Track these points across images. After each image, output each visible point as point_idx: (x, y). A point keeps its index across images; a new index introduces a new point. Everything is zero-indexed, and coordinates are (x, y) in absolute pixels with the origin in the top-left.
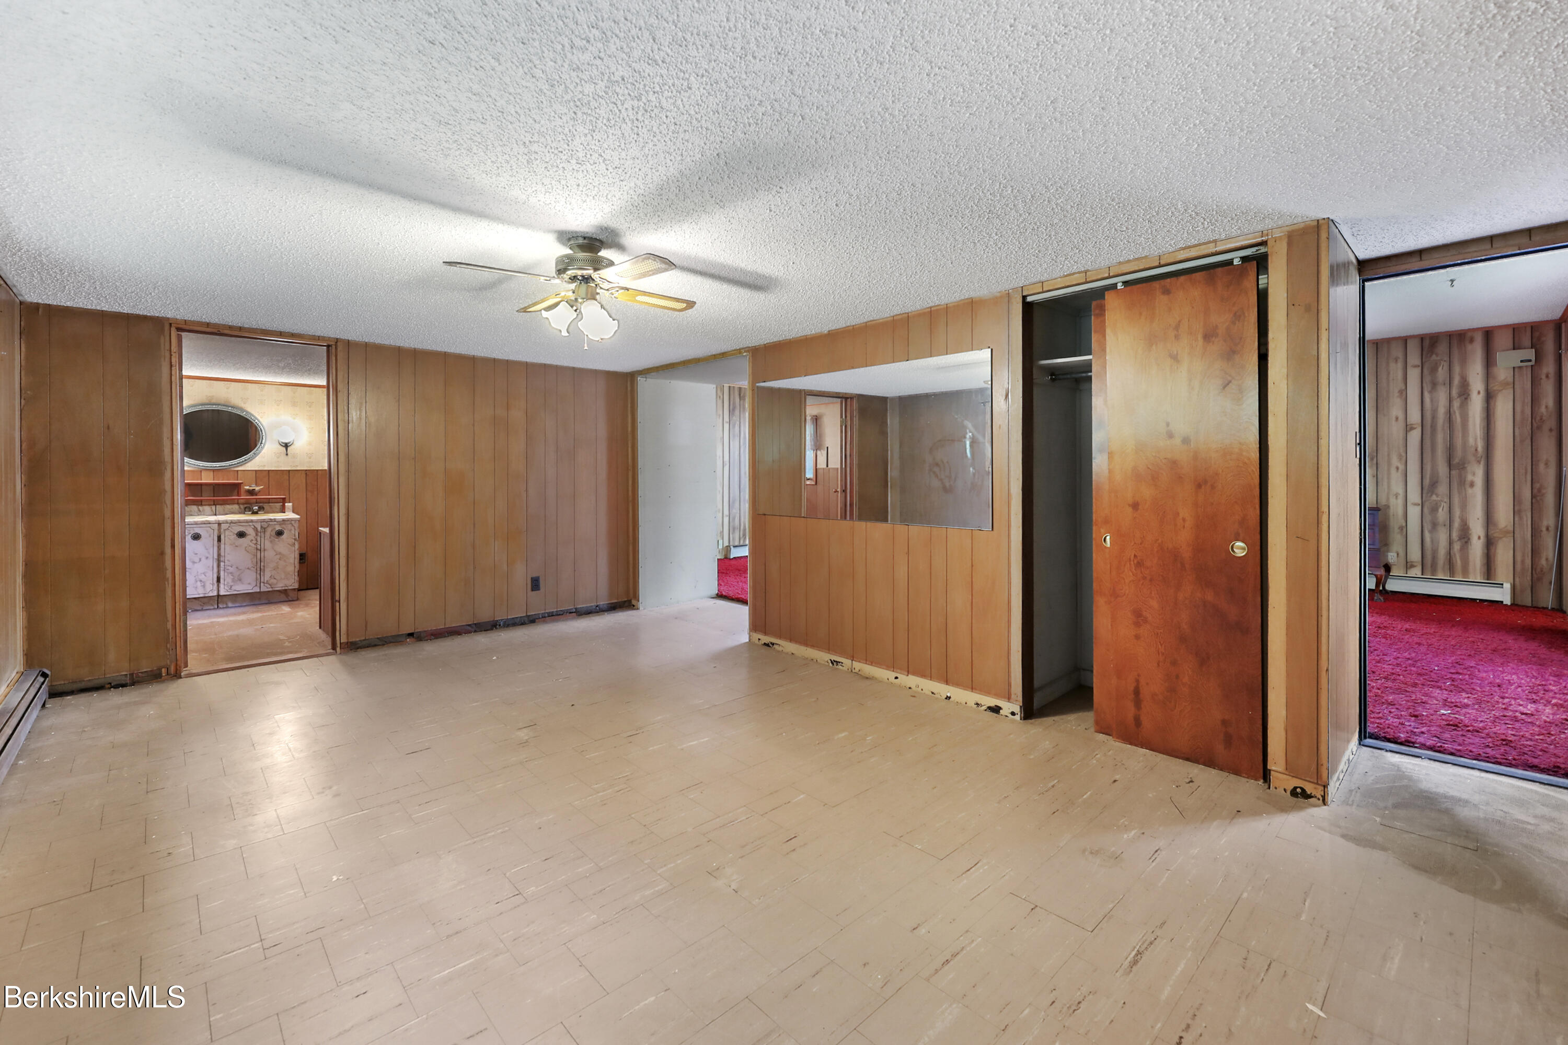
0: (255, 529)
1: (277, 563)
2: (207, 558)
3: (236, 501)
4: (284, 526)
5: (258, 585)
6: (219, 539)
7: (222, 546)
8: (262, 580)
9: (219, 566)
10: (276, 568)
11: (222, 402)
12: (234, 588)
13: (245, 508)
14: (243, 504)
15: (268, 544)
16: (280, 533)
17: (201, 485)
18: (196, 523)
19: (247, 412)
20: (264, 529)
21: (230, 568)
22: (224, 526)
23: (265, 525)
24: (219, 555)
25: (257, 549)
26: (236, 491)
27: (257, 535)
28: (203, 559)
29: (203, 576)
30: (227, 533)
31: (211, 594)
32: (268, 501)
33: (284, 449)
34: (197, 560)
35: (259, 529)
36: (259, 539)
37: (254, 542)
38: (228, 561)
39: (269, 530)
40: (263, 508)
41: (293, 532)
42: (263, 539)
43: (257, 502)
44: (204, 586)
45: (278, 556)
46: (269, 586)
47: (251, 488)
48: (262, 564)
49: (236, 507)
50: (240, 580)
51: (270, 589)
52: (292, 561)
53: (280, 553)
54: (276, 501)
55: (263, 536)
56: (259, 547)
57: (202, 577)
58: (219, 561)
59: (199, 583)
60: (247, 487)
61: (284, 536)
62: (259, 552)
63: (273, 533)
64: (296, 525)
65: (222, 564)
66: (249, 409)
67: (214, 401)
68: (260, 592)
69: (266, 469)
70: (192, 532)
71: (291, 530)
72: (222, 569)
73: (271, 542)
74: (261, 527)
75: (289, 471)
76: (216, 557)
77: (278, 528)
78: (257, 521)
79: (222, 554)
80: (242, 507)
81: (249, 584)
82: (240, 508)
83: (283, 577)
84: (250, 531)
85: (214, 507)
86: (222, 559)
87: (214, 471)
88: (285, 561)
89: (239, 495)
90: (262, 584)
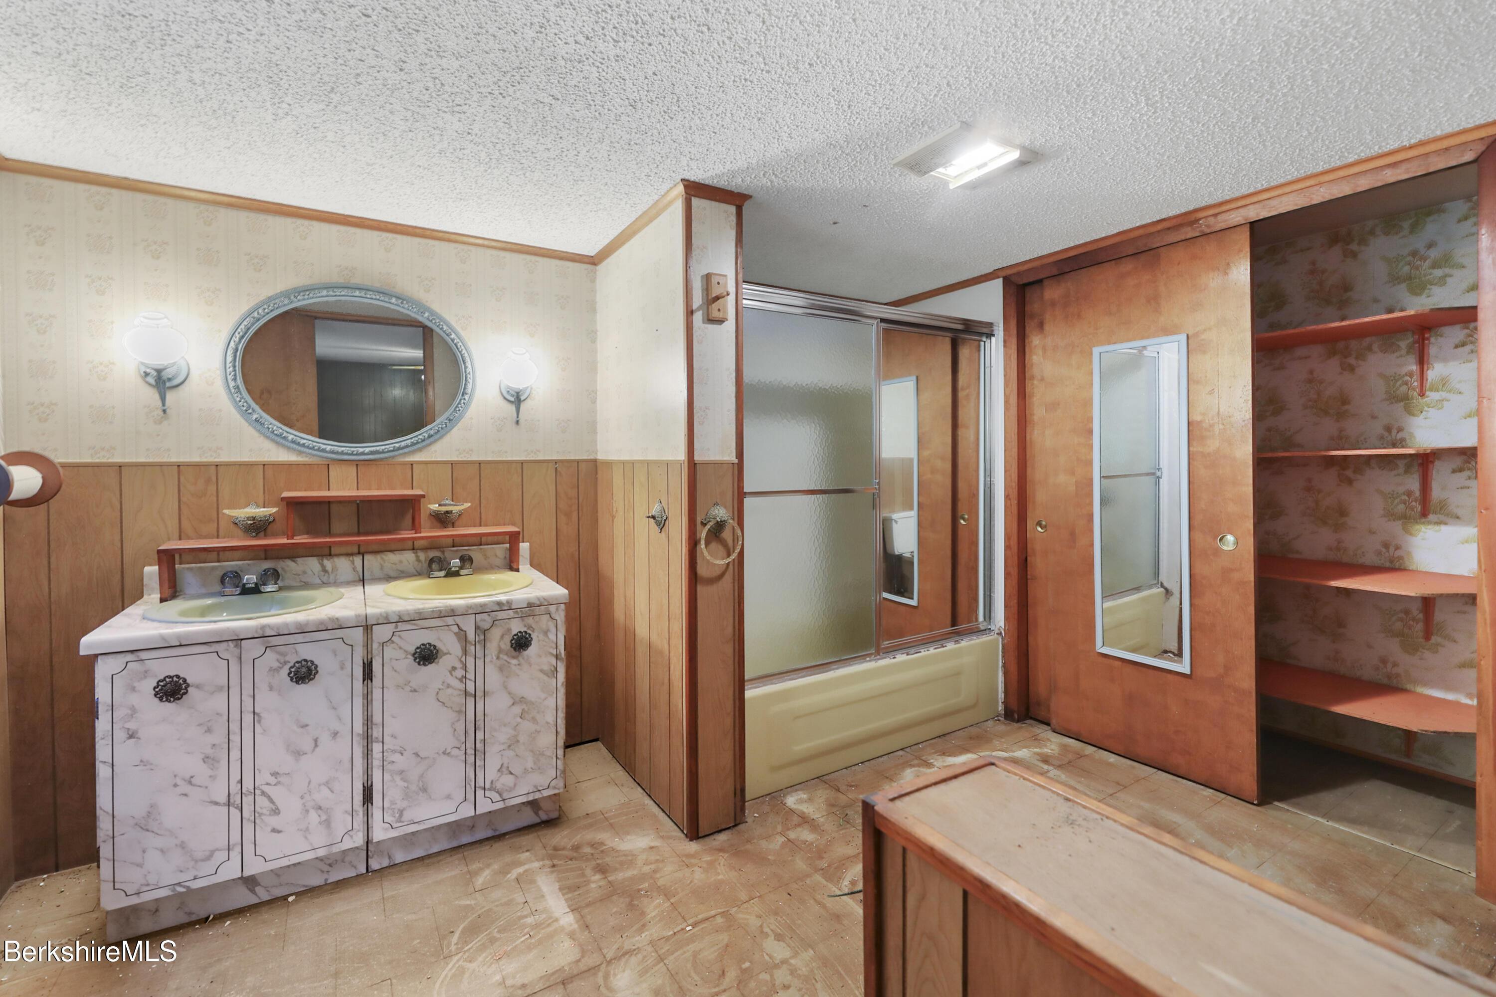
0: (462, 635)
1: (515, 728)
2: (335, 734)
3: (410, 543)
4: (530, 620)
5: (471, 796)
6: (368, 674)
7: (377, 694)
8: (480, 783)
9: (368, 754)
10: (513, 743)
11: (377, 285)
12: (407, 816)
13: (431, 561)
14: (425, 549)
15: (493, 678)
16: (521, 643)
17: (327, 503)
18: (302, 630)
19: (432, 313)
20: (483, 632)
21: (396, 757)
22: (381, 633)
23: (485, 621)
24: (368, 721)
25: (466, 693)
26: (409, 517)
27: (465, 652)
28: (325, 739)
29: (325, 791)
30: (389, 652)
31: (347, 844)
32: (480, 540)
33: (513, 408)
34: (306, 744)
35: (471, 635)
36: (470, 661)
37: (460, 673)
38: (393, 736)
39: (495, 634)
40: (471, 560)
41: (552, 637)
42: (480, 663)
43: (456, 542)
44: (327, 823)
45: (517, 710)
46: (496, 797)
47: (444, 509)
48: (480, 735)
49: (407, 559)
50: (424, 790)
51: (500, 805)
52: (550, 718)
53: (522, 700)
54: (494, 539)
55: (480, 654)
56: (471, 688)
57: (322, 796)
58: (368, 738)
59: (313, 816)
60: (435, 507)
61: (532, 650)
62: (470, 701)
63: (506, 645)
64: (560, 616)
65: (377, 748)
66: (436, 307)
67: (356, 280)
68: (475, 817)
69: (474, 458)
70: (292, 659)
71: (546, 633)
72: (376, 763)
73: (501, 669)
74: (477, 628)
75: (522, 463)
76: (359, 728)
77: (517, 627)
78: (466, 612)
79: (377, 718)
80: (422, 555)
81: (449, 797)
82: (418, 560)
83: (530, 764)
84: (448, 643)
85: (358, 560)
86: (376, 733)
87: (357, 464)
88: (534, 720)
89: (415, 527)
90: (480, 793)
